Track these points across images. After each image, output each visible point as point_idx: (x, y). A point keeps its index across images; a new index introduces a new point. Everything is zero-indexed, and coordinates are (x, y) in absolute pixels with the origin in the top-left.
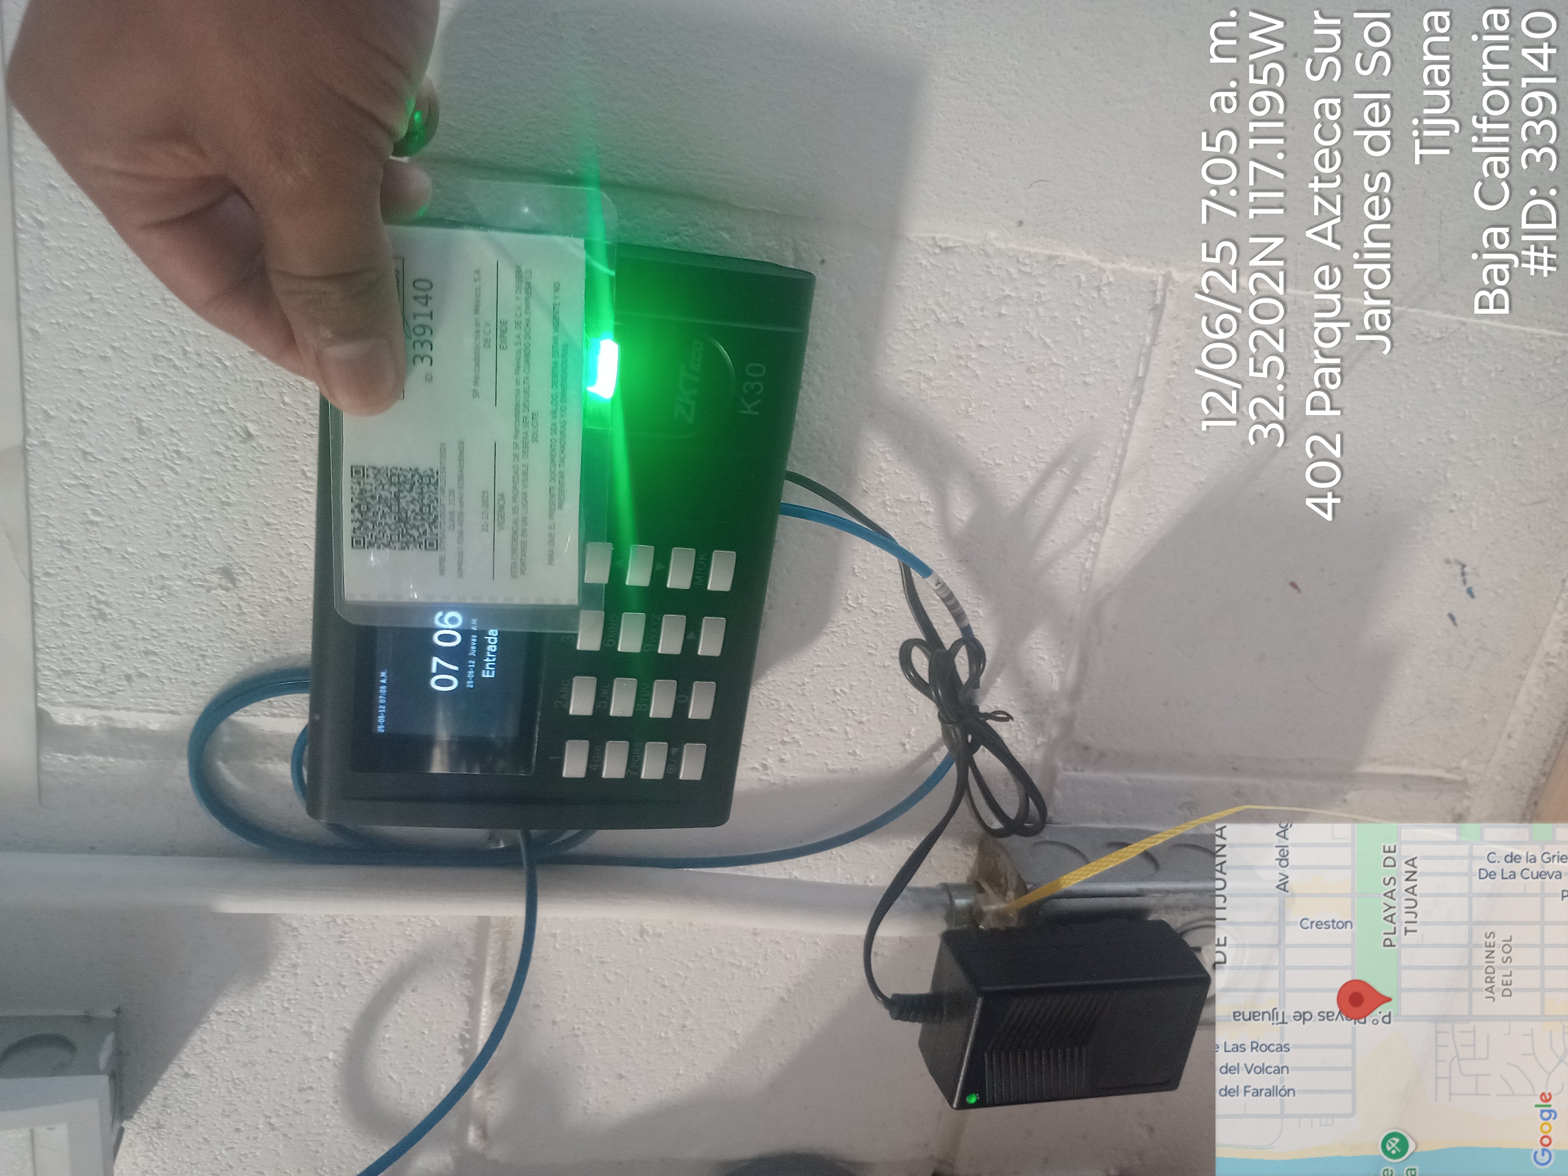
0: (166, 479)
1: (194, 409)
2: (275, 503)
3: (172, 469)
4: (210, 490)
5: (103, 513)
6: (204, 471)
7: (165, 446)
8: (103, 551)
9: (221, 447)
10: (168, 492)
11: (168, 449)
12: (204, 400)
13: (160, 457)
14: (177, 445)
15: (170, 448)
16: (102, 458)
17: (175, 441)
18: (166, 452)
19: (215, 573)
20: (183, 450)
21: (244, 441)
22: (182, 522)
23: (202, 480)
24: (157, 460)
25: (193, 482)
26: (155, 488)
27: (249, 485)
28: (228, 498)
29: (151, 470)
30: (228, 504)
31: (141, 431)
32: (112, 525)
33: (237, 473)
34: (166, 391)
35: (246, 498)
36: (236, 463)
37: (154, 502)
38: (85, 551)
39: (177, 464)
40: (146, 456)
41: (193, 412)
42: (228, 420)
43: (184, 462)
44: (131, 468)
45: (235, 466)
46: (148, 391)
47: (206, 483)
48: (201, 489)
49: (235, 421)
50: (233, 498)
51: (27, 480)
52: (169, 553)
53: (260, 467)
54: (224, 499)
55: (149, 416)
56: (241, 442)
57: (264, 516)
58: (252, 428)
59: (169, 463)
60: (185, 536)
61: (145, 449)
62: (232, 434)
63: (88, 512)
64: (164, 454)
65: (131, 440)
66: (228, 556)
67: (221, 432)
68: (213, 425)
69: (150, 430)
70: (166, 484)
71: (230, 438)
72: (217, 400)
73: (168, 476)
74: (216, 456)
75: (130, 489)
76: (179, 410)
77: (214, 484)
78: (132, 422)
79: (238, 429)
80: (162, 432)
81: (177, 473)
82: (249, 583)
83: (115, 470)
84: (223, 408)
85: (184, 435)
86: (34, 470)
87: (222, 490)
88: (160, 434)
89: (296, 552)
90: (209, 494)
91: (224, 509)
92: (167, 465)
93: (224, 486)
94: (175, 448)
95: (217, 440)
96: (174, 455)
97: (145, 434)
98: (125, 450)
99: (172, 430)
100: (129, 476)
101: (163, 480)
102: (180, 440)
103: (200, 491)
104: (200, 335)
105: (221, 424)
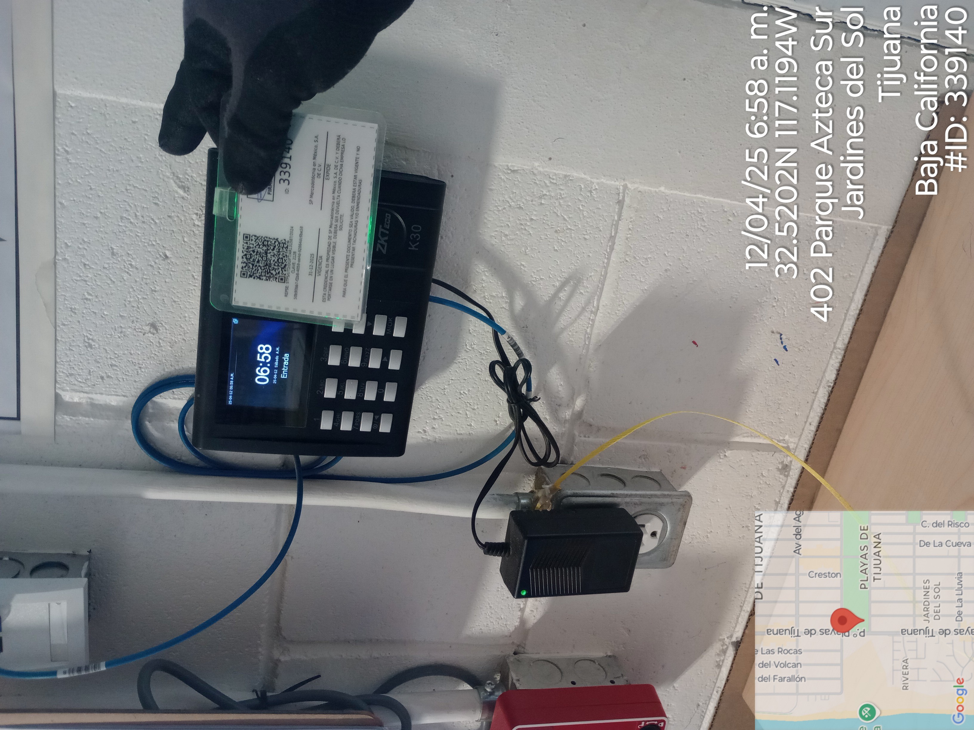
0: (125, 278)
1: (140, 243)
2: (178, 291)
3: (128, 273)
4: (146, 284)
5: (93, 294)
6: (144, 274)
7: (125, 261)
8: (92, 313)
9: (153, 263)
10: (125, 284)
11: (126, 263)
12: (145, 239)
13: (122, 267)
14: (131, 261)
15: (127, 262)
16: (93, 267)
17: (130, 259)
18: (125, 264)
19: (148, 325)
20: (133, 263)
21: (164, 260)
22: (132, 300)
23: (142, 279)
24: (120, 268)
25: (138, 280)
26: (119, 282)
27: (166, 282)
28: (155, 288)
29: (117, 273)
30: (155, 291)
31: (113, 254)
32: (97, 300)
33: (160, 275)
34: (127, 234)
35: (164, 288)
36: (160, 271)
37: (118, 289)
38: (83, 313)
39: (131, 271)
40: (115, 266)
41: (140, 245)
42: (156, 249)
43: (134, 270)
44: (107, 272)
45: (159, 272)
46: (117, 233)
47: (144, 280)
48: (142, 283)
49: (160, 250)
50: (158, 288)
51: (56, 277)
52: (126, 315)
53: (172, 273)
54: (153, 289)
55: (118, 247)
56: (163, 260)
57: (173, 297)
58: (168, 253)
59: (126, 270)
60: (133, 307)
61: (115, 263)
62: (159, 256)
63: (86, 294)
64: (124, 266)
65: (108, 258)
66: (154, 317)
67: (153, 255)
68: (149, 252)
69: (118, 254)
70: (124, 280)
71: (157, 258)
72: (151, 239)
73: (126, 276)
74: (149, 267)
75: (107, 283)
76: (132, 244)
77: (149, 281)
78: (109, 250)
79: (161, 254)
80: (123, 254)
81: (130, 275)
82: (165, 331)
83: (100, 273)
84: (154, 243)
85: (134, 256)
86: (59, 272)
87: (152, 284)
88: (122, 255)
89: (189, 315)
90: (145, 285)
91: (153, 293)
92: (125, 271)
93: (154, 282)
94: (130, 263)
95: (150, 259)
96: (129, 266)
97: (115, 255)
98: (105, 263)
99: (128, 254)
100: (106, 276)
101: (123, 278)
102: (132, 259)
103: (141, 284)
104: (144, 207)
105: (153, 251)
